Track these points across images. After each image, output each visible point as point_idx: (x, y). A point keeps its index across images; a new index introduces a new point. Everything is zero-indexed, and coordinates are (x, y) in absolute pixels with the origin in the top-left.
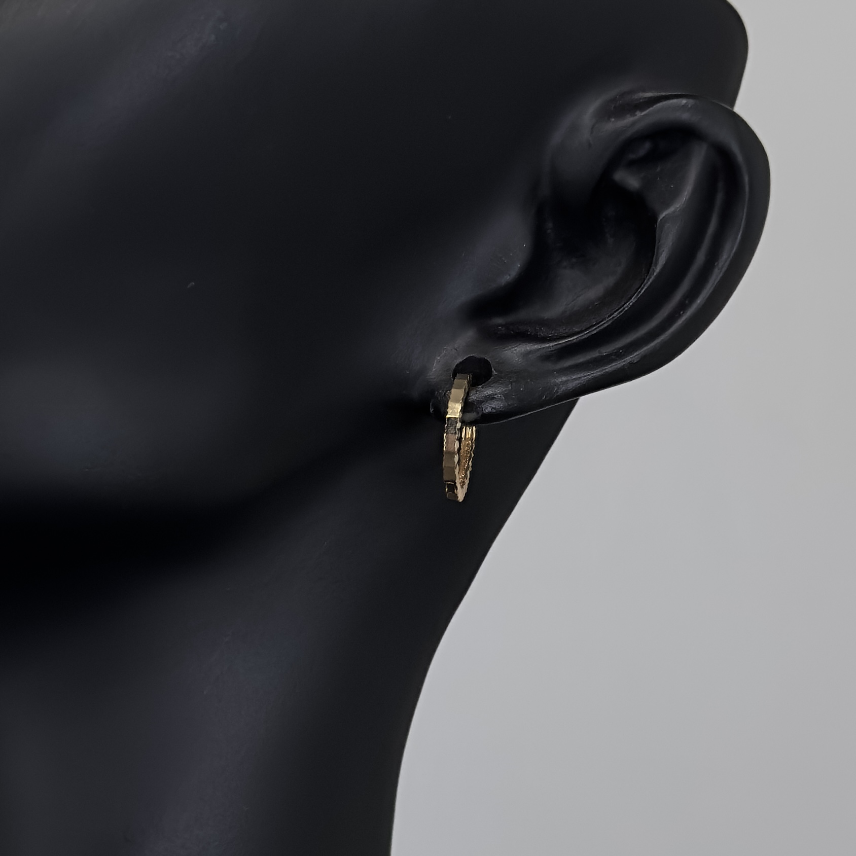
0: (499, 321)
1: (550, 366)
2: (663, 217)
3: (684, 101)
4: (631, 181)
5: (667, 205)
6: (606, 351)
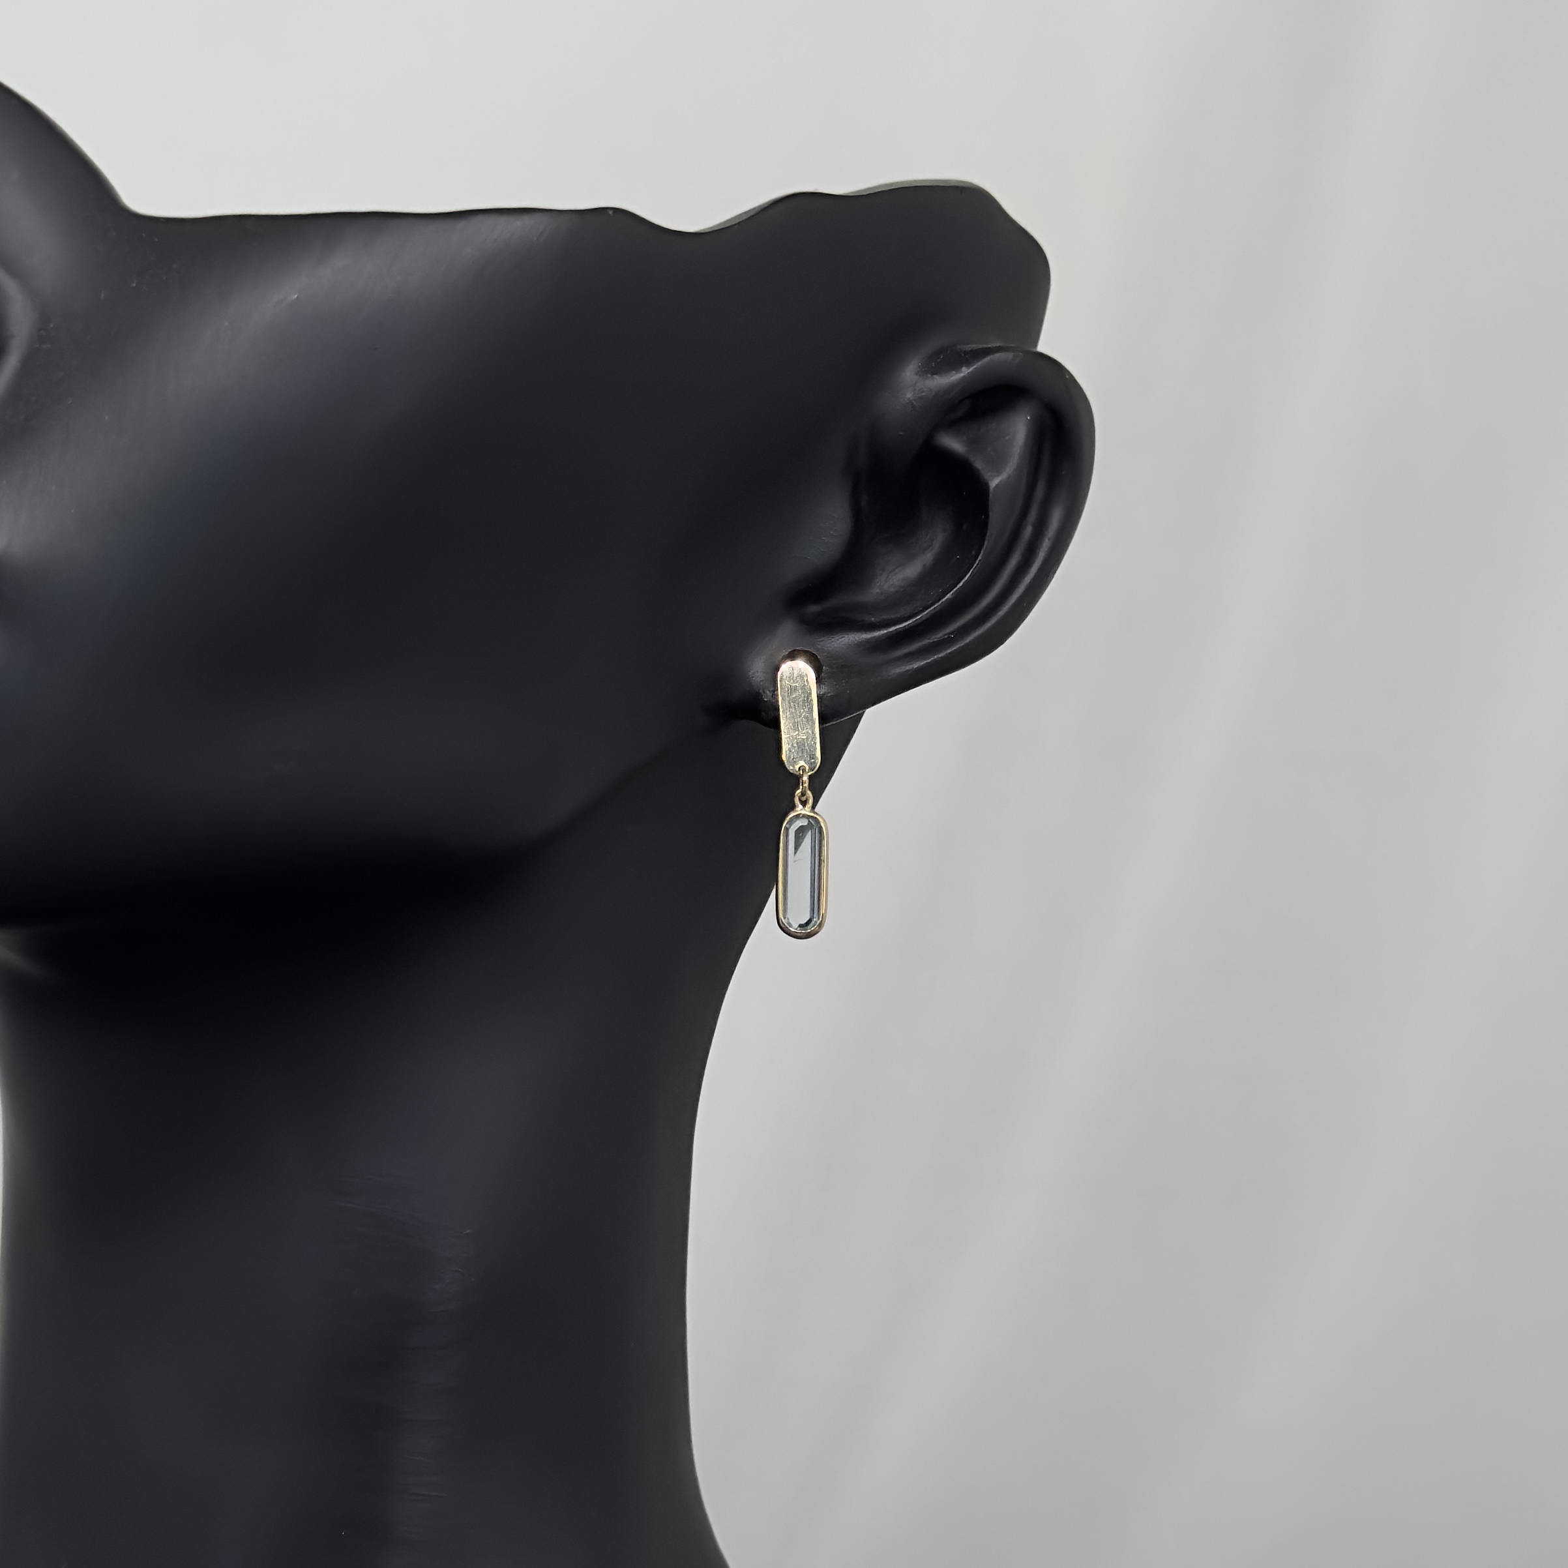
2: (997, 485)
4: (954, 443)
6: (936, 637)
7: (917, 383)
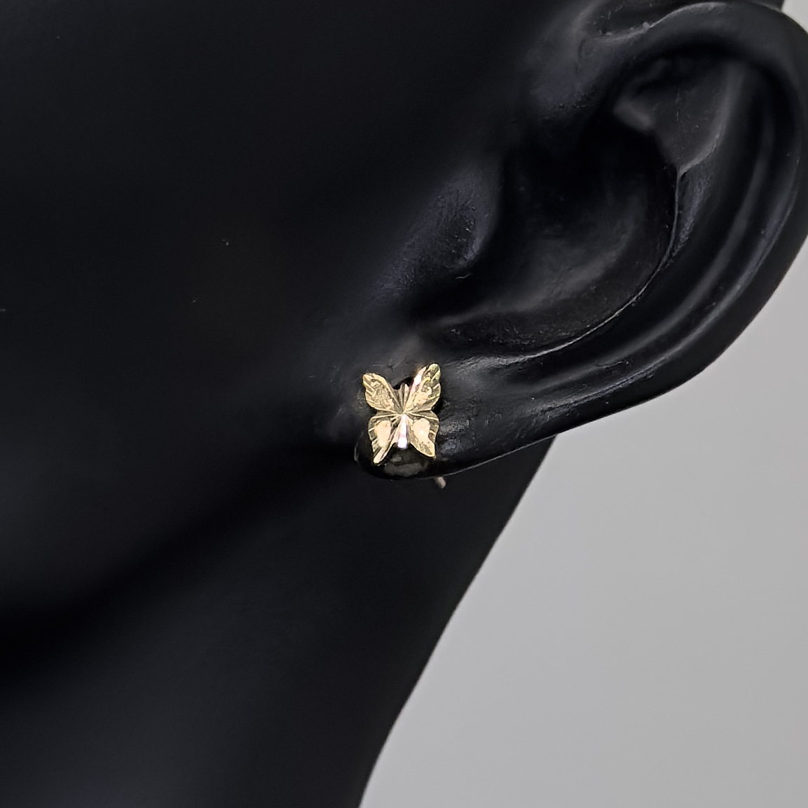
0: (452, 320)
1: (525, 389)
6: (607, 363)
7: (583, 41)
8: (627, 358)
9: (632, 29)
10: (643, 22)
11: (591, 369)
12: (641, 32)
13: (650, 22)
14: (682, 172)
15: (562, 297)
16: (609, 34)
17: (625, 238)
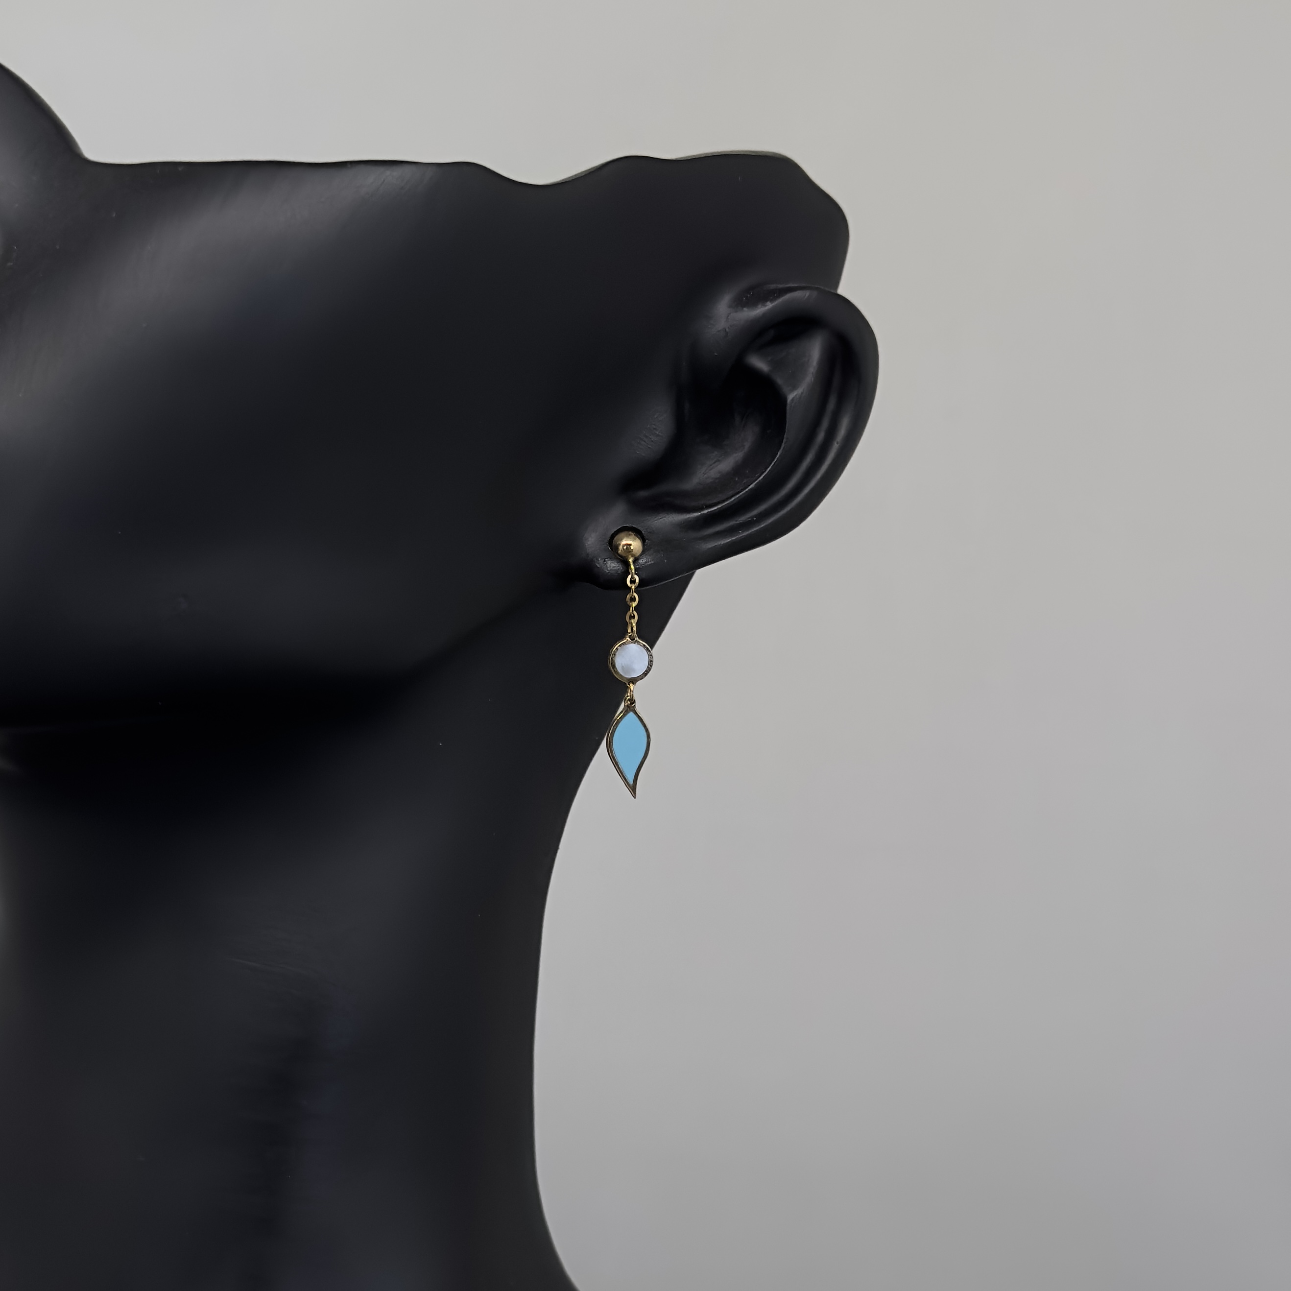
0: (643, 494)
1: (693, 535)
2: (793, 398)
3: (807, 293)
5: (794, 387)
6: (742, 519)
7: (730, 314)
8: (755, 516)
9: (760, 306)
10: (767, 301)
11: (732, 523)
12: (767, 308)
13: (772, 301)
14: (790, 397)
15: (709, 481)
16: (745, 309)
17: (747, 445)
